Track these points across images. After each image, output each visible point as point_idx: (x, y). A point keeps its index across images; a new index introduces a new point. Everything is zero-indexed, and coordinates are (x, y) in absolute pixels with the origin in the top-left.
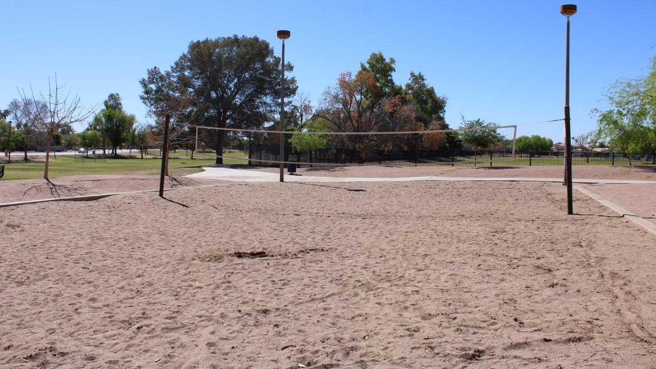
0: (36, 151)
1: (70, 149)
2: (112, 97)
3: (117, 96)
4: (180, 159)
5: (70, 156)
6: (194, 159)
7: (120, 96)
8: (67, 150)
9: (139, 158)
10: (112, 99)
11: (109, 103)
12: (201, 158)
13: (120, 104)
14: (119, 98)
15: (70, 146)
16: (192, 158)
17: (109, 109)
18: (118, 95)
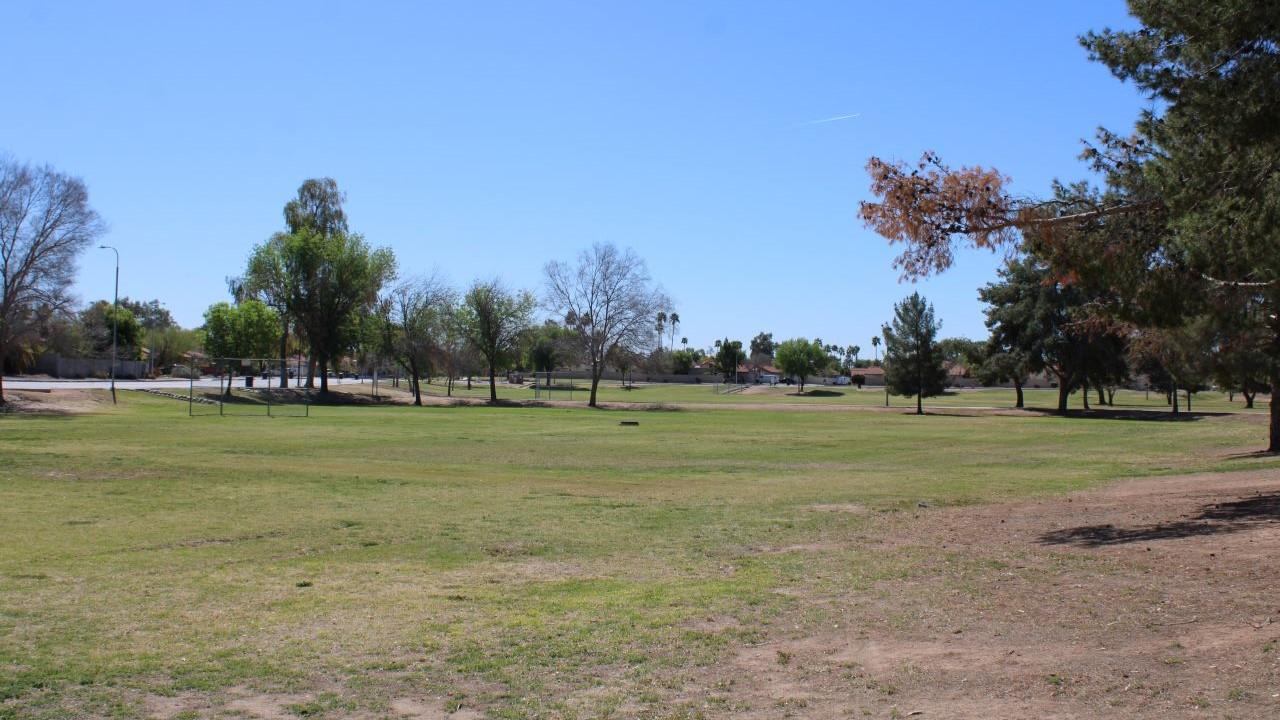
0: (54, 374)
1: (167, 372)
2: (310, 189)
3: (329, 190)
4: (550, 406)
5: (168, 394)
6: (600, 408)
7: (340, 188)
8: (158, 375)
9: (405, 404)
10: (313, 197)
11: (301, 212)
12: (626, 405)
13: (339, 215)
14: (334, 195)
15: (165, 363)
16: (592, 404)
17: (302, 232)
18: (332, 184)
